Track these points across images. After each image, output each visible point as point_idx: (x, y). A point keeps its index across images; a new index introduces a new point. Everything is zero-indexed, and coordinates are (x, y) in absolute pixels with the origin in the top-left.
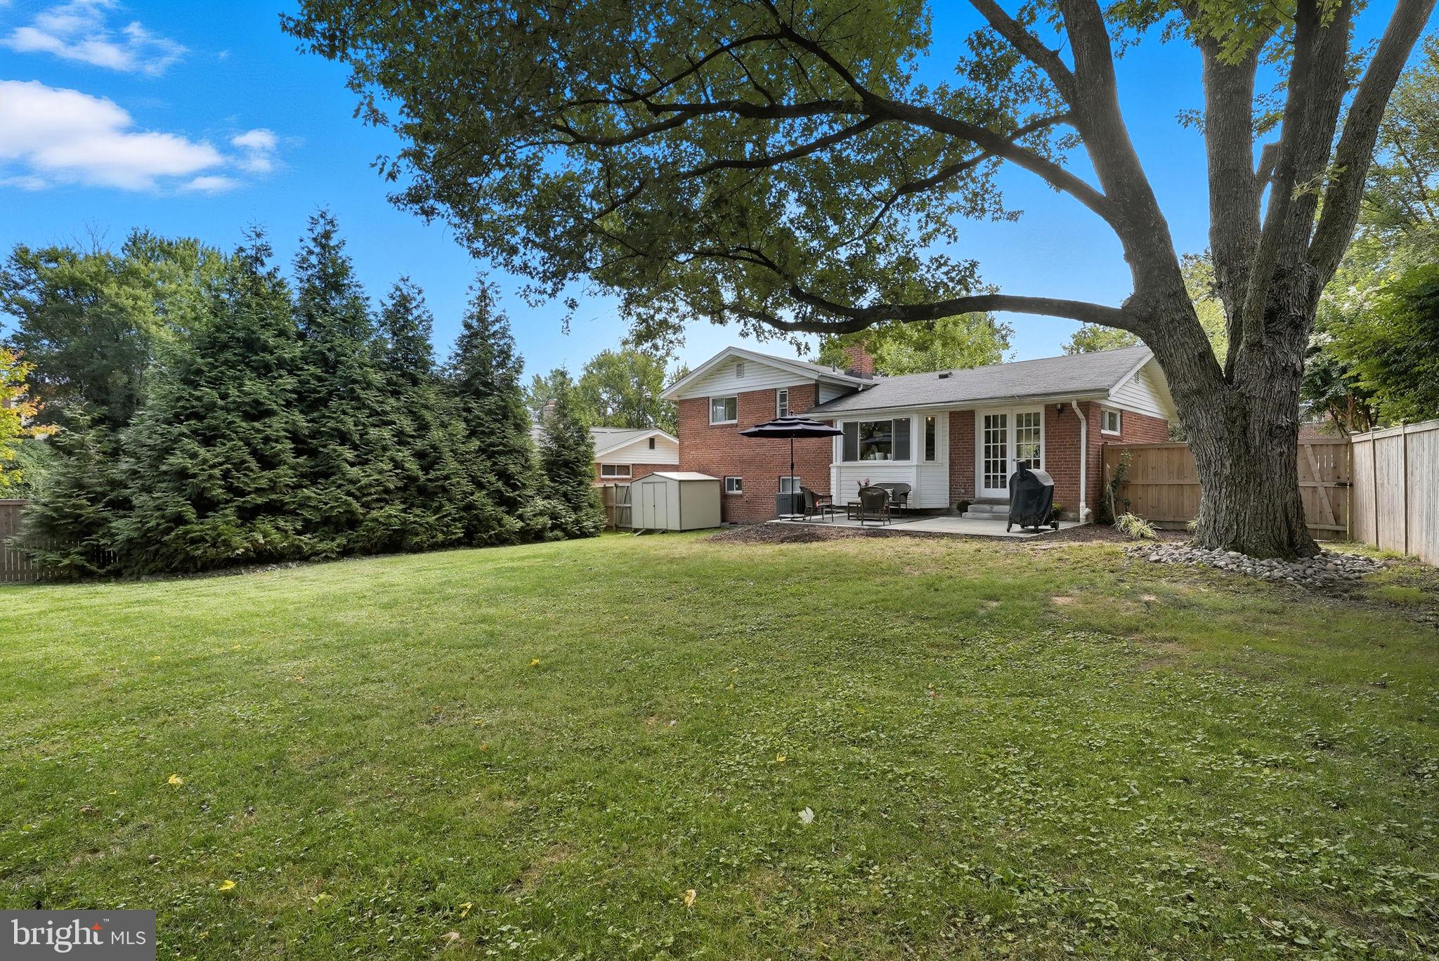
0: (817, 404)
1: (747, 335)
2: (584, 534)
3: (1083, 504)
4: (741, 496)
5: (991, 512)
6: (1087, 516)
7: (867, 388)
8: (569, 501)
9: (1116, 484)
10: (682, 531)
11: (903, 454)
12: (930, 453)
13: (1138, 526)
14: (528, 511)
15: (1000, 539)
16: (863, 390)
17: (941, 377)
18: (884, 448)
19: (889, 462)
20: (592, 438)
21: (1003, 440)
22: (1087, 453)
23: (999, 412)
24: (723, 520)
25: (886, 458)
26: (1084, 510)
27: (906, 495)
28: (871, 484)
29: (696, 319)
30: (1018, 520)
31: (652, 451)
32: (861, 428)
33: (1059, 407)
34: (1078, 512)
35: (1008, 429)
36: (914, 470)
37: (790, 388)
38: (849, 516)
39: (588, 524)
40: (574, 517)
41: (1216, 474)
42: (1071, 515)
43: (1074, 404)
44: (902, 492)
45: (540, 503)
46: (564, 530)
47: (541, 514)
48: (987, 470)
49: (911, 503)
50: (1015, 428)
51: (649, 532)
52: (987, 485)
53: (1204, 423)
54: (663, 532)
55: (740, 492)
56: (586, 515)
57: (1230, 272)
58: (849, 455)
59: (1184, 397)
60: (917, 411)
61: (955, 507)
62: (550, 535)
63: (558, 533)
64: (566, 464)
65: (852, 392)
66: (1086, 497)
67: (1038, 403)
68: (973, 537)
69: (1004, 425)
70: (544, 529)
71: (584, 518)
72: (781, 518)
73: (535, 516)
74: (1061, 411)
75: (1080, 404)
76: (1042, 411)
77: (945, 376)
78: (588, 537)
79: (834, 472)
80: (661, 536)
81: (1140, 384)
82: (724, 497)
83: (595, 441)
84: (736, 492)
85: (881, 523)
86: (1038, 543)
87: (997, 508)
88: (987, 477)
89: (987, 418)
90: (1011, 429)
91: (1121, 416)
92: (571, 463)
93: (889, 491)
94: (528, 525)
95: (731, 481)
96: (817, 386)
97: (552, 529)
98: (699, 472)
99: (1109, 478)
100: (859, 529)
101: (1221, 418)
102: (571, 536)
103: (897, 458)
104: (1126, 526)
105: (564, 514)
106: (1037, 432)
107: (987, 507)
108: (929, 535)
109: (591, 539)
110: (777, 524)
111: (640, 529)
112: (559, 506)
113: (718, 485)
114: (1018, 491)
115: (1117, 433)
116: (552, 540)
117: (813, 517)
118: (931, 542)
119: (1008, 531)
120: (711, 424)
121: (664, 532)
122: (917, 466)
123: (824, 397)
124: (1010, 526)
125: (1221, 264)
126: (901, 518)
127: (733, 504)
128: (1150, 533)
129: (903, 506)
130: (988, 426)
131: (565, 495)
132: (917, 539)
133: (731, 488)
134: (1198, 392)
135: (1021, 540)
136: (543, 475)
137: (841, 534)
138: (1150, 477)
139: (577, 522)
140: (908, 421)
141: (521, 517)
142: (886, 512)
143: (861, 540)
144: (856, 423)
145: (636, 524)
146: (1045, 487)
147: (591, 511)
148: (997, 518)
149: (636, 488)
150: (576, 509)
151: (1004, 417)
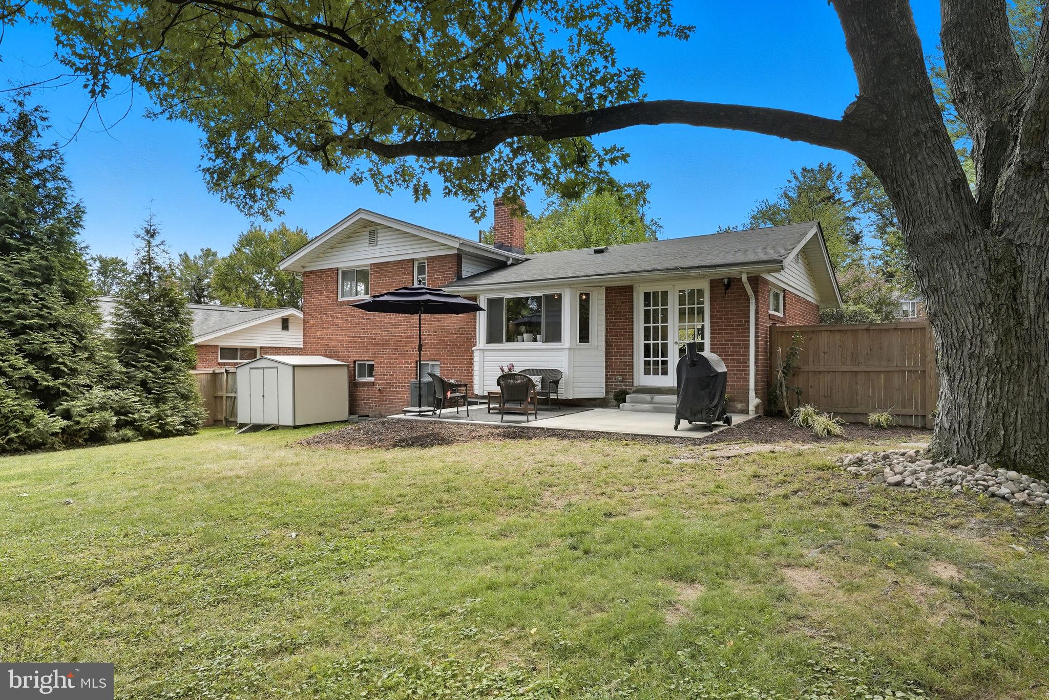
0: (459, 278)
1: (361, 180)
2: (166, 434)
3: (752, 393)
4: (373, 384)
5: (651, 403)
6: (757, 407)
7: (517, 262)
8: (149, 391)
9: (787, 369)
10: (295, 427)
11: (554, 335)
12: (584, 336)
13: (821, 422)
14: (78, 406)
15: (668, 440)
16: (512, 265)
17: (597, 252)
18: (533, 328)
19: (539, 345)
20: (189, 313)
21: (665, 320)
22: (756, 336)
23: (659, 288)
24: (352, 411)
25: (535, 340)
26: (754, 401)
27: (556, 383)
28: (517, 370)
29: (303, 162)
30: (688, 415)
31: (285, 332)
32: (508, 305)
33: (726, 281)
34: (747, 402)
35: (669, 307)
36: (565, 354)
37: (428, 258)
38: (489, 409)
39: (175, 421)
40: (153, 411)
41: (971, 356)
42: (739, 406)
43: (744, 278)
44: (552, 379)
45: (98, 393)
46: (138, 429)
47: (103, 407)
48: (647, 354)
49: (565, 393)
50: (677, 307)
51: (256, 428)
52: (647, 372)
53: (957, 283)
54: (273, 429)
55: (372, 379)
56: (172, 408)
57: (978, 77)
58: (493, 337)
59: (929, 245)
60: (570, 285)
61: (611, 396)
62: (115, 435)
63: (129, 432)
64: (149, 344)
65: (500, 265)
66: (756, 386)
67: (704, 277)
68: (634, 437)
69: (665, 303)
70: (104, 427)
71: (169, 413)
72: (405, 412)
73: (90, 411)
74: (728, 286)
75: (749, 279)
76: (705, 286)
77: (601, 251)
78: (174, 435)
79: (477, 356)
80: (271, 433)
81: (799, 264)
82: (353, 386)
83: (193, 317)
84: (368, 379)
85: (524, 418)
86: (715, 446)
87: (658, 398)
88: (647, 363)
89: (647, 295)
90: (673, 308)
91: (784, 297)
92: (154, 343)
93: (536, 379)
94: (78, 423)
95: (362, 366)
96: (459, 258)
97: (119, 426)
98: (327, 356)
99: (780, 363)
100: (497, 427)
101: (982, 274)
102: (149, 435)
103: (547, 340)
104: (806, 421)
105: (139, 407)
106: (701, 311)
107: (647, 397)
108: (582, 435)
109: (178, 438)
110: (399, 420)
111: (245, 425)
112: (130, 396)
113: (345, 370)
114: (687, 379)
115: (781, 315)
116: (116, 441)
117: (444, 411)
118: (584, 446)
119: (676, 428)
120: (340, 299)
121: (275, 428)
122: (570, 349)
123: (467, 270)
124: (678, 423)
125: (964, 69)
126: (551, 410)
127: (362, 393)
128: (837, 429)
129: (553, 396)
130: (647, 304)
131: (144, 383)
132: (566, 442)
133: (362, 375)
134: (950, 238)
135: (694, 442)
136: (111, 358)
137: (474, 434)
138: (822, 364)
139: (158, 417)
140: (560, 296)
141: (67, 415)
142: (532, 403)
143: (497, 442)
144: (501, 300)
145: (242, 418)
146: (718, 374)
147: (181, 404)
148: (660, 409)
149: (243, 375)
150: (159, 400)
151: (665, 293)
